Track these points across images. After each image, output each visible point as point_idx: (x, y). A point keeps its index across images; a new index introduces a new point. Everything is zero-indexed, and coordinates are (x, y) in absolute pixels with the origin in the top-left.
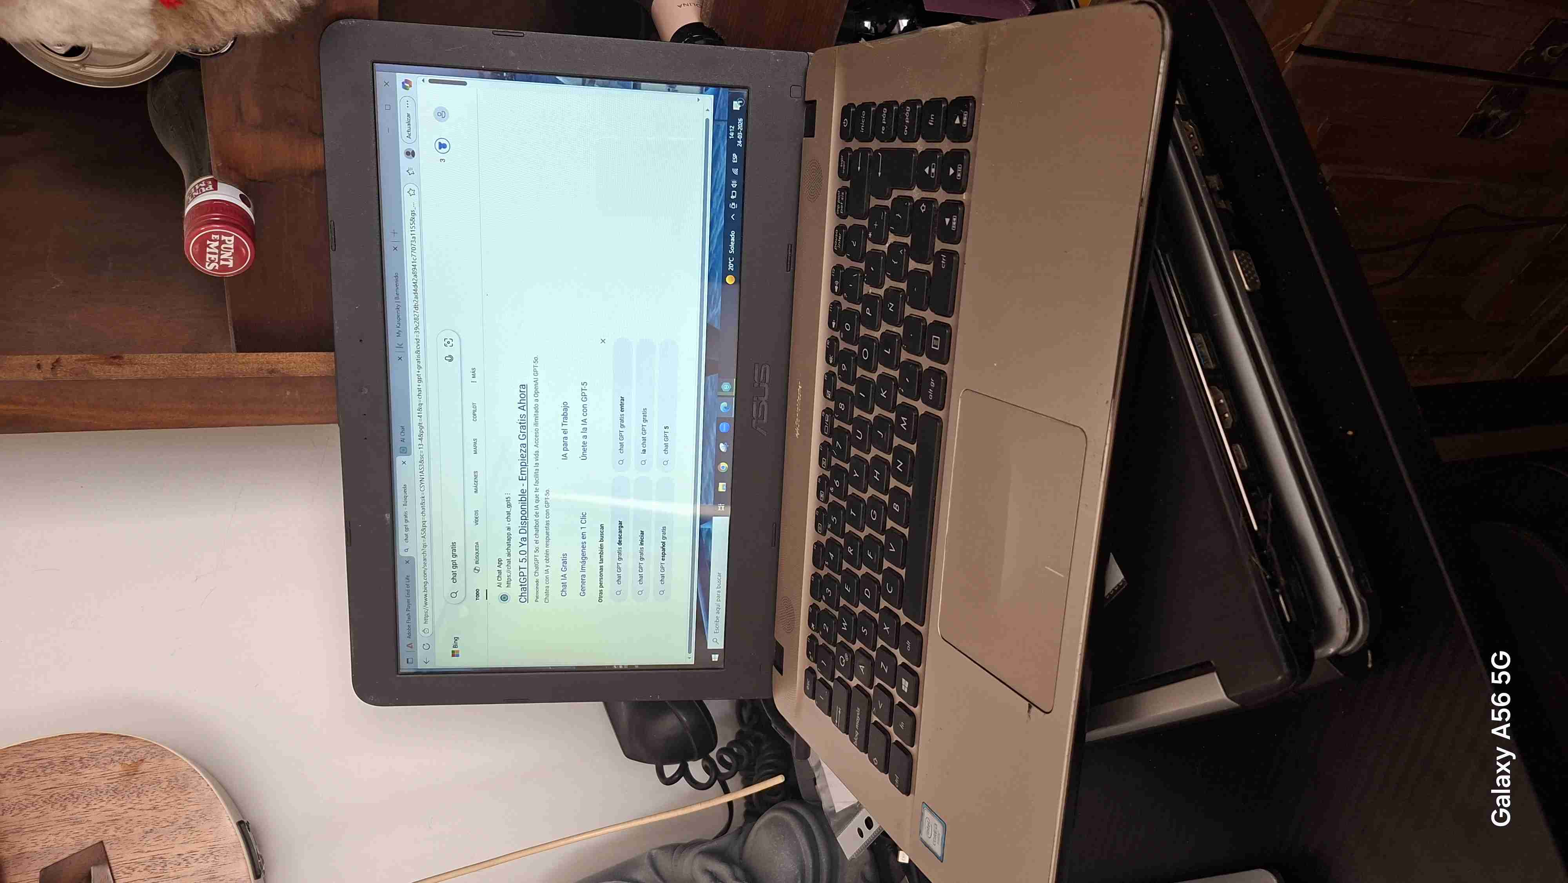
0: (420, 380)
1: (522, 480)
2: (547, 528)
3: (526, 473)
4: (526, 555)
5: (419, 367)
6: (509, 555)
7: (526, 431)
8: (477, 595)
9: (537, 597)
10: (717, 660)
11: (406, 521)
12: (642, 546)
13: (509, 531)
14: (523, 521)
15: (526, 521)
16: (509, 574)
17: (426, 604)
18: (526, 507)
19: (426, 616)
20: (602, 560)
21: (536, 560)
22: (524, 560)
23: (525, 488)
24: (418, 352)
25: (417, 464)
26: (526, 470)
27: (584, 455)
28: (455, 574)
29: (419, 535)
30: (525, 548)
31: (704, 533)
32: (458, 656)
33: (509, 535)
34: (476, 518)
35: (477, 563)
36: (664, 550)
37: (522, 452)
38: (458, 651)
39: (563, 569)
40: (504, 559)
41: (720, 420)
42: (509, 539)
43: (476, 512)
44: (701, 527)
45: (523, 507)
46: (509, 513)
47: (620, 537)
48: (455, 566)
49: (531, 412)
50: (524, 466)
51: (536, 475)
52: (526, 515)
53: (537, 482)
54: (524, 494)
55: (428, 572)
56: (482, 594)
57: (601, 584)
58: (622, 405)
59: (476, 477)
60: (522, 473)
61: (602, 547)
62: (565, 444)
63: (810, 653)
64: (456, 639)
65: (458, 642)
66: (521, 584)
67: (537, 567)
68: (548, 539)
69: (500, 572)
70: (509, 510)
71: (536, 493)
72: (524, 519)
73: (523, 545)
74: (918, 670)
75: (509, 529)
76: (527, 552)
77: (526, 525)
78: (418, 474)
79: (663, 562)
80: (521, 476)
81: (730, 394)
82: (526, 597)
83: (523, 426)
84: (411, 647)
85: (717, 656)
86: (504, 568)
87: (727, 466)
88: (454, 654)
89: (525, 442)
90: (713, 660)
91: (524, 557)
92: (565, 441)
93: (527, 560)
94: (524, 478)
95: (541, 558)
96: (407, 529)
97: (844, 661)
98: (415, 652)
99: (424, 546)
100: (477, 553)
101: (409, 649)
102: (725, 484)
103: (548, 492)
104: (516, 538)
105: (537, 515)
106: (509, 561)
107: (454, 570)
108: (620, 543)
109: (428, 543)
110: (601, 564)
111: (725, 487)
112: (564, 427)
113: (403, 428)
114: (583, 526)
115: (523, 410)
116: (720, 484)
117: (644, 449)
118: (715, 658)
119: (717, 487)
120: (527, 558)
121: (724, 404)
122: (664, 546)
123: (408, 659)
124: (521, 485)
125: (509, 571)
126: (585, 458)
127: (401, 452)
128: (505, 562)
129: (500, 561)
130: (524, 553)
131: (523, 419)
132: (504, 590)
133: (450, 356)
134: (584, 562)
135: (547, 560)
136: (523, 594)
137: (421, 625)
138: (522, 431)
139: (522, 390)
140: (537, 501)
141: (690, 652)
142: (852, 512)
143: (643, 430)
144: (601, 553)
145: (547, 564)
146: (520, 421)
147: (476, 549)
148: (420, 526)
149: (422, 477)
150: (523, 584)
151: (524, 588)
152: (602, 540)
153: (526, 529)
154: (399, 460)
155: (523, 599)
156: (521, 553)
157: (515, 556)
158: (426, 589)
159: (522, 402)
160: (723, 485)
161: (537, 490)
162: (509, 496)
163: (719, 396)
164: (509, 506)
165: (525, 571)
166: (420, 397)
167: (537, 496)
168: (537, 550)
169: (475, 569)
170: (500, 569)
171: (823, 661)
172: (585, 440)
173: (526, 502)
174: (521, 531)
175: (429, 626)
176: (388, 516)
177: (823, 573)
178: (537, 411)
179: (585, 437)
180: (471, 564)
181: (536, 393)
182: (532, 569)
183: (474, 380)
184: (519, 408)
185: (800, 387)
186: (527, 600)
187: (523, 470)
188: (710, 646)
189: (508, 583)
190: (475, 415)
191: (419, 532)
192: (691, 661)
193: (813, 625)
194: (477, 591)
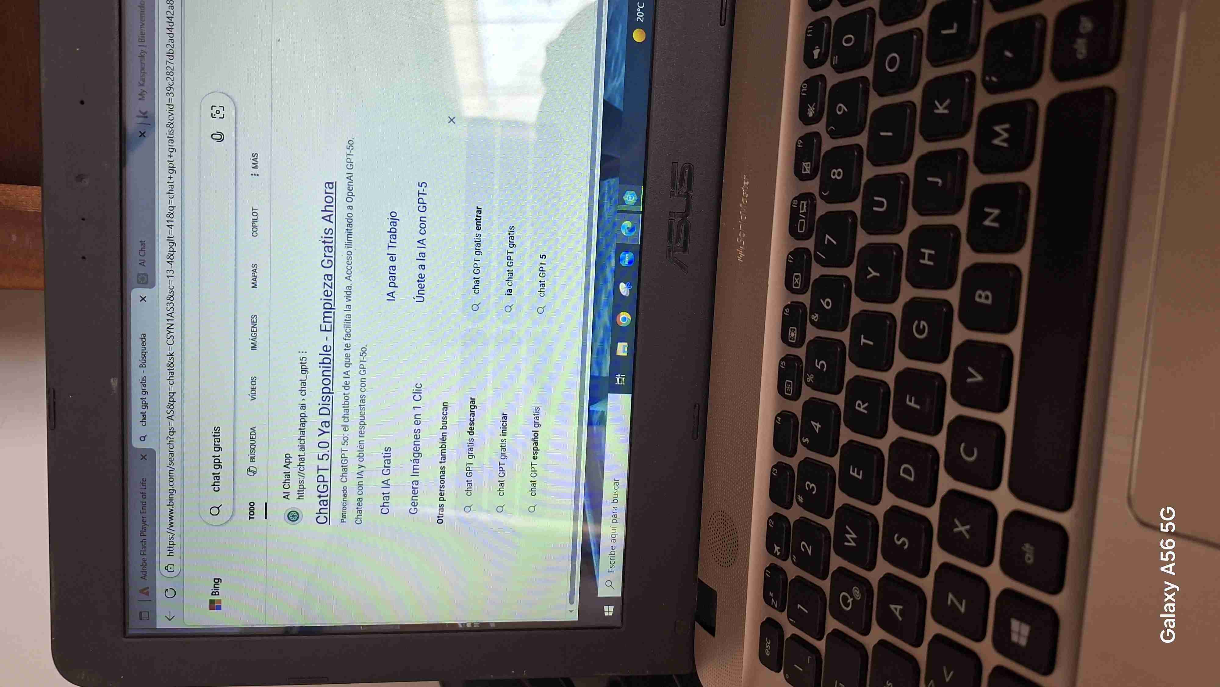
0: (172, 169)
1: (325, 330)
2: (362, 407)
3: (331, 320)
4: (329, 449)
5: (172, 149)
6: (302, 448)
7: (332, 254)
8: (252, 511)
9: (344, 517)
10: (611, 614)
11: (144, 392)
12: (504, 437)
13: (303, 411)
14: (325, 395)
15: (330, 395)
16: (302, 479)
17: (171, 525)
18: (330, 373)
19: (171, 545)
20: (444, 458)
21: (344, 457)
22: (325, 457)
23: (329, 343)
24: (170, 124)
25: (163, 301)
26: (331, 315)
27: (420, 295)
28: (217, 476)
29: (164, 415)
30: (326, 437)
31: (596, 418)
32: (219, 608)
33: (303, 417)
34: (253, 389)
35: (252, 460)
36: (536, 443)
37: (327, 288)
38: (220, 601)
39: (385, 472)
40: (295, 454)
41: (621, 248)
42: (303, 423)
43: (253, 379)
44: (591, 409)
45: (325, 373)
46: (303, 382)
47: (472, 423)
48: (218, 464)
49: (342, 225)
50: (329, 309)
51: (347, 324)
52: (330, 386)
53: (348, 334)
54: (327, 351)
55: (176, 474)
56: (259, 510)
57: (442, 495)
58: (478, 220)
59: (254, 324)
60: (326, 320)
61: (444, 439)
62: (393, 277)
63: (771, 594)
64: (217, 581)
65: (221, 586)
66: (319, 494)
67: (345, 468)
68: (362, 425)
69: (287, 475)
70: (303, 377)
71: (346, 352)
72: (327, 393)
73: (324, 432)
74: (1058, 602)
75: (303, 407)
76: (330, 445)
77: (330, 402)
78: (164, 317)
79: (534, 462)
80: (323, 325)
81: (634, 209)
82: (327, 516)
83: (329, 246)
84: (147, 594)
85: (611, 608)
86: (294, 468)
87: (630, 318)
88: (214, 606)
89: (330, 271)
90: (606, 614)
91: (325, 451)
92: (392, 272)
93: (329, 457)
94: (328, 328)
95: (352, 454)
96: (145, 405)
97: (850, 600)
98: (153, 601)
99: (172, 432)
100: (252, 444)
101: (143, 597)
102: (626, 344)
103: (364, 352)
104: (314, 421)
105: (346, 386)
106: (302, 458)
107: (217, 471)
108: (471, 432)
109: (177, 429)
110: (443, 465)
111: (626, 349)
112: (391, 250)
113: (143, 243)
114: (417, 404)
115: (329, 221)
116: (619, 344)
117: (510, 288)
118: (609, 610)
119: (614, 349)
120: (329, 454)
121: (628, 224)
122: (536, 437)
123: (141, 613)
124: (322, 339)
125: (301, 473)
126: (421, 299)
127: (138, 283)
128: (295, 461)
129: (288, 457)
130: (326, 445)
131: (329, 235)
132: (293, 503)
133: (220, 133)
134: (416, 461)
135: (361, 457)
136: (322, 511)
137: (162, 559)
138: (327, 254)
139: (328, 190)
140: (348, 364)
141: (572, 602)
142: (863, 340)
143: (509, 259)
144: (443, 448)
145: (362, 464)
146: (323, 239)
147: (252, 439)
148: (165, 400)
149: (170, 322)
150: (322, 494)
151: (325, 502)
152: (444, 427)
153: (330, 407)
154: (136, 294)
155: (322, 519)
156: (321, 445)
157: (312, 451)
158: (171, 499)
159: (328, 209)
160: (624, 346)
161: (347, 347)
162: (303, 355)
163: (619, 211)
164: (305, 370)
165: (326, 474)
166: (171, 196)
167: (347, 357)
168: (345, 441)
169: (249, 470)
170: (287, 470)
171: (799, 606)
172: (422, 272)
173: (331, 365)
174: (322, 411)
175: (175, 560)
176: (114, 383)
177: (794, 462)
178: (350, 224)
179: (422, 267)
180: (244, 462)
181: (350, 195)
182: (337, 471)
183: (254, 171)
184: (323, 218)
185: (746, 183)
186: (328, 520)
187: (326, 315)
188: (603, 592)
189: (300, 497)
190: (255, 227)
191: (164, 410)
192: (573, 617)
193: (777, 548)
194: (252, 505)
